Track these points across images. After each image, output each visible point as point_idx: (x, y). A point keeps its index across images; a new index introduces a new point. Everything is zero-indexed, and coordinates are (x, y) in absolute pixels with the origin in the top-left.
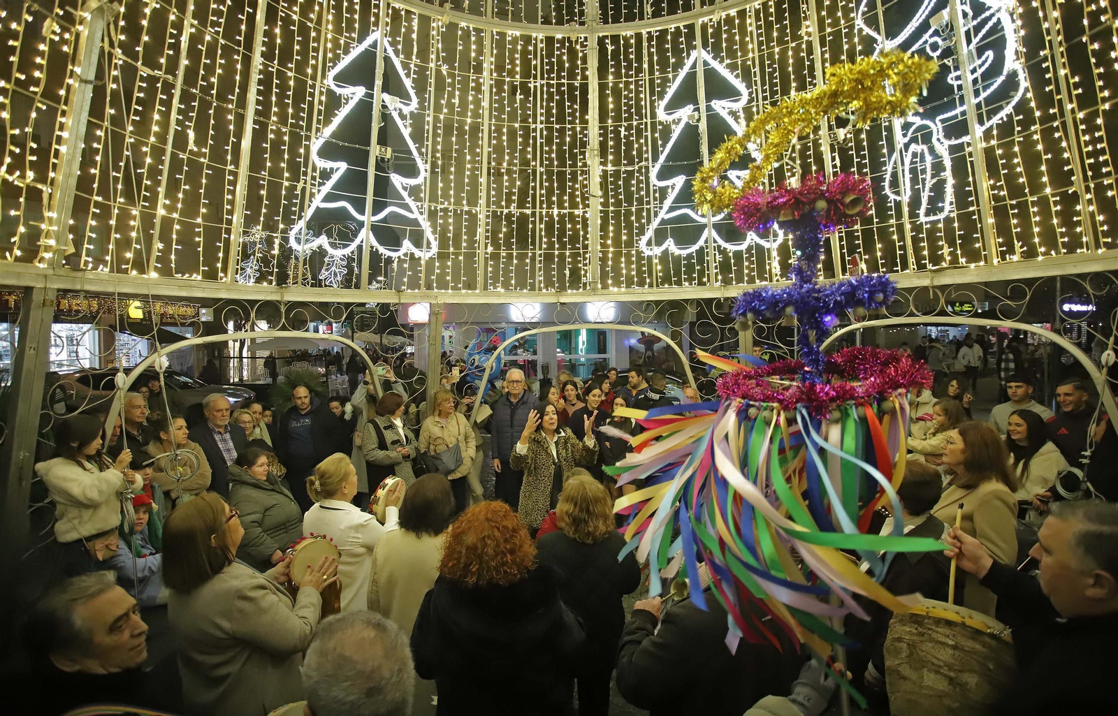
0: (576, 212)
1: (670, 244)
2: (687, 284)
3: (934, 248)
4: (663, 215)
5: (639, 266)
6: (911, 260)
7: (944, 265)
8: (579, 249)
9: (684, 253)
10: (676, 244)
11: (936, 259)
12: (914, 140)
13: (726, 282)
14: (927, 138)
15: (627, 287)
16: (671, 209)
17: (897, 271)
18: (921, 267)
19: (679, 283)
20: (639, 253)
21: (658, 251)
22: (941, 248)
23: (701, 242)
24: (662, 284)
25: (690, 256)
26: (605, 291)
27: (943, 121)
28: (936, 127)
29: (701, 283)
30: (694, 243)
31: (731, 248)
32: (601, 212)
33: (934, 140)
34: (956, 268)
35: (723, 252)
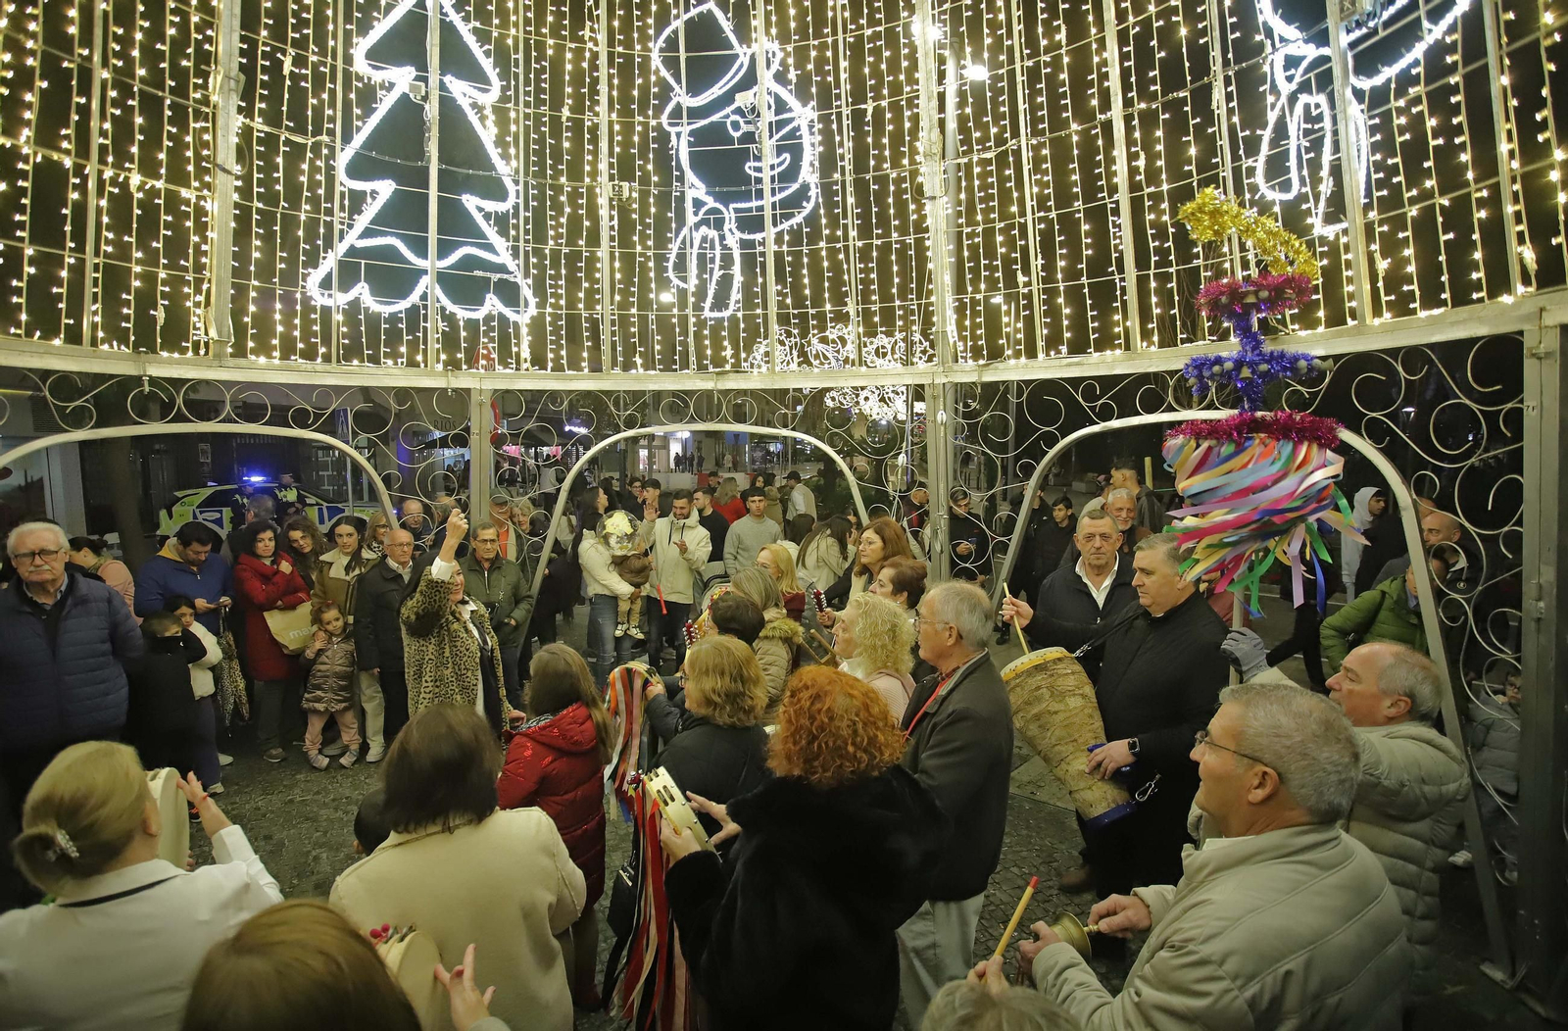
0: (185, 193)
1: (362, 291)
2: (390, 362)
3: (718, 347)
4: (352, 239)
5: (307, 323)
6: (693, 358)
7: (728, 367)
8: (185, 269)
9: (386, 310)
10: (374, 292)
11: (719, 362)
12: (704, 222)
13: (453, 365)
14: (719, 225)
15: (285, 357)
16: (367, 233)
17: (676, 370)
18: (702, 368)
19: (375, 360)
20: (306, 300)
21: (342, 299)
22: (725, 349)
23: (414, 298)
24: (347, 358)
25: (393, 318)
26: (241, 361)
27: (737, 211)
28: (729, 215)
29: (412, 363)
30: (404, 296)
31: (462, 314)
32: (237, 206)
33: (726, 227)
34: (737, 372)
35: (450, 319)
